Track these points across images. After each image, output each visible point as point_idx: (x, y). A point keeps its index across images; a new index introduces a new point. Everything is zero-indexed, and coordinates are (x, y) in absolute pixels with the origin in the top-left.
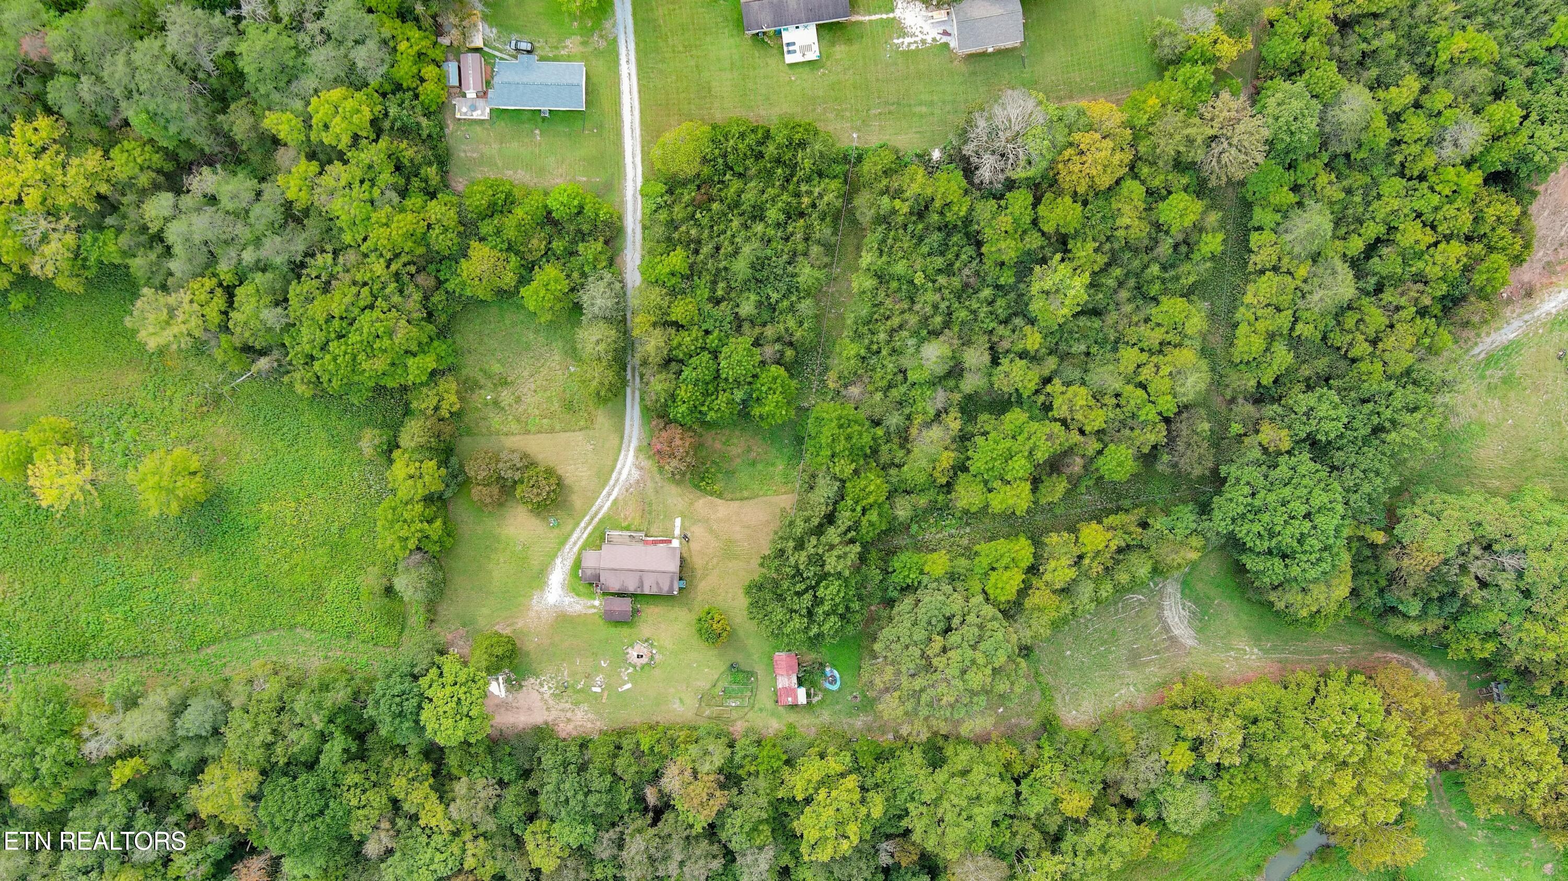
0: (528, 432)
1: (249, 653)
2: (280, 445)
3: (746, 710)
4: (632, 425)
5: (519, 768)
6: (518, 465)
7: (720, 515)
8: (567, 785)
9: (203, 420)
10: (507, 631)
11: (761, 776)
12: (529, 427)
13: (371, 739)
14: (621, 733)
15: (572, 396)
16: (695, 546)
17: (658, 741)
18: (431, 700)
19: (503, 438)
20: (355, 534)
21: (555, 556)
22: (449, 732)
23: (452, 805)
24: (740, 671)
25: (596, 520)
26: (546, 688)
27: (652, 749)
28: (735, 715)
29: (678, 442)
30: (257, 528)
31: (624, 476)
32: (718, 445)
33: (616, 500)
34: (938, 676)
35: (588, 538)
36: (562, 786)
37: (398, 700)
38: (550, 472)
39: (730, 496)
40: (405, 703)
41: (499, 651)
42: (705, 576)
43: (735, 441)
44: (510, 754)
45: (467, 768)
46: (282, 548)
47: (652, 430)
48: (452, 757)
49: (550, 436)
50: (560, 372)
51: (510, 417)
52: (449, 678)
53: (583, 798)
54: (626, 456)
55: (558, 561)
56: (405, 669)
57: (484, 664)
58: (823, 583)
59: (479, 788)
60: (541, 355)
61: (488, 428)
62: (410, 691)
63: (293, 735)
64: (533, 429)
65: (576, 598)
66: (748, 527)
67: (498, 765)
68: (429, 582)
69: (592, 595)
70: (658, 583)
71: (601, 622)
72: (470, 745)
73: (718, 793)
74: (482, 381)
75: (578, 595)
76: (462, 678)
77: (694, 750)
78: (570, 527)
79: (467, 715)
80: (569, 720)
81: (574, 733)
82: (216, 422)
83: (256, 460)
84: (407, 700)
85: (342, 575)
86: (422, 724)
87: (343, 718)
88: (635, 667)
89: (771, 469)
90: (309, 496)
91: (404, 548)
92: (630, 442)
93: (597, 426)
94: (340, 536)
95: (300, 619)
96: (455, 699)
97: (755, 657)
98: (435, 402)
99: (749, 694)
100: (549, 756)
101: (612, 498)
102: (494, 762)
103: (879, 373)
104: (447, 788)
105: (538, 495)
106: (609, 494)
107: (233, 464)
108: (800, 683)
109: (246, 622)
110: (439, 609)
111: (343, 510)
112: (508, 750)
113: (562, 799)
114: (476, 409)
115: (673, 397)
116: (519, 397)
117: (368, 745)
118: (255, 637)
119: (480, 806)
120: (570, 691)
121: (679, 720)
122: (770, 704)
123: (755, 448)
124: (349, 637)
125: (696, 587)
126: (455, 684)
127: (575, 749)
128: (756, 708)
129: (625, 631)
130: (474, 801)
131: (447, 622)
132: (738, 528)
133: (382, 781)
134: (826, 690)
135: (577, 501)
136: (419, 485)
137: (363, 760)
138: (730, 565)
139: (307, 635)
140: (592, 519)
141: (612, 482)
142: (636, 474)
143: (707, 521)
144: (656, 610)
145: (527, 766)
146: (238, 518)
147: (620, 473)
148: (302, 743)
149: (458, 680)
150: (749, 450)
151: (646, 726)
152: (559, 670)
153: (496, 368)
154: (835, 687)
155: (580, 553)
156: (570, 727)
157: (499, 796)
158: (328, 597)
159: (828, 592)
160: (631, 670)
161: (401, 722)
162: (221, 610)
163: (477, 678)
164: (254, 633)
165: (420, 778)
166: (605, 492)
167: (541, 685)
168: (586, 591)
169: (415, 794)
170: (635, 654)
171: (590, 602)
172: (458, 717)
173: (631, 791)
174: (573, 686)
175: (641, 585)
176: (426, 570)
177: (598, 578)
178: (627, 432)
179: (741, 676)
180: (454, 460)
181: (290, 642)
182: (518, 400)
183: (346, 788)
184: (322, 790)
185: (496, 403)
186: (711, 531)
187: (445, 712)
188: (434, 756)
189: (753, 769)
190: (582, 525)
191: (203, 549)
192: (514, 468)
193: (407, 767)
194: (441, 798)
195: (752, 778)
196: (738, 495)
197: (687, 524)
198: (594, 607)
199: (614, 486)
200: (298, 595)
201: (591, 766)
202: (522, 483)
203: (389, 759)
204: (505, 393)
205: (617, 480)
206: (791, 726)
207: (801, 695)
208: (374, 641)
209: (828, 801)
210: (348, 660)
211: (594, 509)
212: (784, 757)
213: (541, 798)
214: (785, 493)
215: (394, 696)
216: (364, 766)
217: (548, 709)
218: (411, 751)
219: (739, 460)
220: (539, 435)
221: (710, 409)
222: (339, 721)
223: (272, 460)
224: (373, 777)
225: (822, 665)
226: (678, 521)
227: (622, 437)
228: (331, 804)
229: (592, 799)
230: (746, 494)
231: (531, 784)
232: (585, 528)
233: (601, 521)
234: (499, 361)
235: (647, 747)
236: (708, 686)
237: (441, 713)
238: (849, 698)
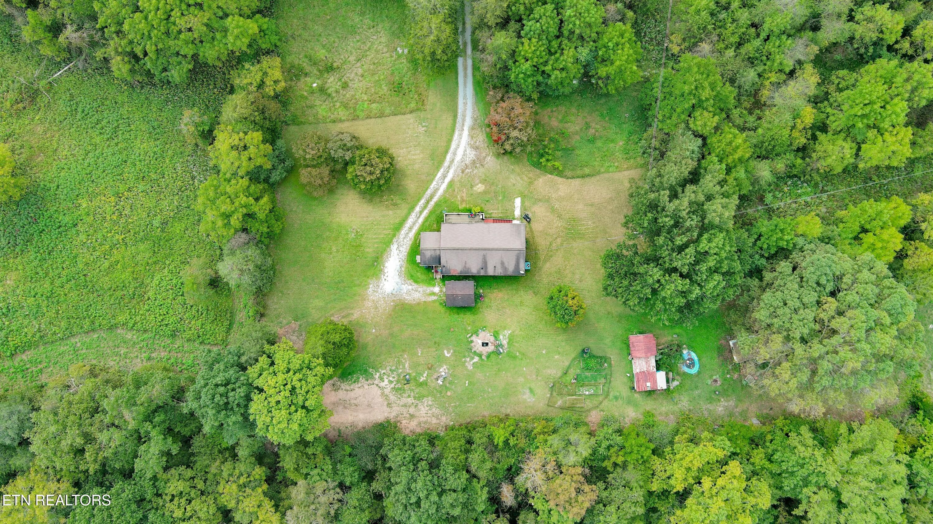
0: (356, 118)
1: (67, 358)
2: (98, 140)
3: (601, 398)
4: (465, 104)
5: (362, 469)
6: (349, 145)
7: (561, 193)
8: (420, 484)
9: (19, 118)
10: (345, 321)
11: (630, 467)
12: (358, 113)
13: (197, 442)
14: (471, 427)
15: (401, 78)
16: (536, 226)
17: (512, 434)
18: (261, 390)
19: (331, 126)
20: (178, 228)
21: (389, 243)
22: (282, 426)
23: (289, 513)
24: (592, 356)
25: (432, 203)
26: (386, 382)
27: (506, 442)
28: (589, 404)
29: (518, 110)
30: (75, 225)
31: (458, 158)
32: (554, 123)
33: (451, 182)
34: (836, 340)
35: (424, 223)
36: (413, 486)
37: (222, 389)
38: (382, 152)
39: (569, 174)
40: (231, 394)
41: (337, 338)
42: (548, 258)
43: (573, 118)
44: (350, 455)
45: (305, 471)
46: (101, 245)
47: (489, 104)
48: (287, 458)
49: (379, 120)
50: (387, 55)
51: (338, 104)
52: (281, 365)
53: (437, 499)
54: (461, 135)
55: (394, 247)
56: (232, 359)
57: (320, 350)
58: (706, 236)
59: (319, 492)
60: (367, 38)
61: (315, 115)
62: (237, 379)
63: (103, 437)
64: (362, 115)
65: (415, 286)
66: (592, 205)
67: (339, 466)
68: (257, 266)
69: (431, 281)
70: (502, 263)
71: (443, 310)
72: (306, 444)
73: (586, 488)
74: (307, 68)
75: (416, 282)
76: (296, 364)
77: (555, 441)
78: (405, 211)
79: (303, 407)
80: (412, 416)
81: (418, 430)
82: (33, 120)
83: (74, 155)
84: (233, 390)
85: (166, 270)
86: (251, 418)
87: (162, 417)
88: (480, 356)
89: (612, 145)
90: (129, 190)
91: (227, 225)
92: (464, 120)
93: (428, 107)
94: (163, 231)
95: (121, 318)
96: (289, 387)
97: (608, 341)
98: (258, 78)
99: (603, 380)
100: (396, 451)
101: (447, 180)
102: (334, 464)
103: (731, 27)
104: (283, 495)
105: (371, 173)
106: (444, 176)
107: (50, 161)
108: (658, 368)
109: (63, 324)
110: (269, 302)
111: (165, 203)
112: (348, 450)
113: (413, 500)
114: (302, 97)
115: (513, 54)
116: (346, 83)
117: (194, 449)
118: (73, 340)
119: (319, 513)
120: (412, 384)
121: (530, 412)
122: (625, 392)
123: (593, 125)
124: (174, 335)
125: (540, 269)
126: (288, 371)
127: (424, 443)
128: (611, 395)
129: (467, 318)
130: (313, 507)
131: (278, 316)
132: (581, 206)
133: (210, 490)
134: (685, 373)
135: (410, 185)
136: (244, 158)
137: (188, 466)
138: (575, 244)
139: (129, 336)
140: (428, 202)
141: (446, 164)
142: (471, 155)
143: (548, 200)
144: (500, 295)
145: (370, 467)
146: (55, 216)
147: (455, 154)
148: (112, 445)
149: (291, 366)
150: (588, 126)
151: (496, 420)
152: (399, 362)
153: (322, 54)
154: (694, 371)
155: (418, 235)
156: (413, 424)
157: (340, 501)
158: (151, 294)
159: (713, 245)
160: (476, 359)
161: (228, 417)
162: (38, 314)
163: (312, 365)
164: (72, 335)
165: (253, 484)
166: (439, 175)
167: (382, 379)
168: (423, 277)
169: (247, 502)
170: (480, 342)
171: (429, 289)
172: (293, 408)
173: (486, 489)
174: (415, 379)
175: (485, 266)
176: (253, 252)
177: (438, 260)
178: (460, 111)
179: (592, 363)
180: (280, 143)
181: (111, 344)
182: (345, 86)
183: (168, 498)
184: (141, 501)
185: (322, 90)
186: (553, 210)
187: (278, 402)
188: (267, 460)
189: (620, 460)
190: (418, 209)
191: (18, 249)
192: (344, 147)
193: (237, 471)
194: (277, 506)
195: (619, 470)
196: (579, 172)
197: (527, 204)
198: (434, 294)
199: (449, 167)
200: (119, 293)
201: (444, 461)
202: (353, 163)
203: (218, 463)
204: (332, 79)
205: (452, 161)
206: (648, 414)
207: (661, 378)
208: (202, 340)
209: (715, 490)
210: (172, 360)
211: (429, 192)
212: (652, 446)
213: (387, 502)
214: (628, 169)
215: (217, 385)
216: (189, 473)
217: (389, 405)
218: (242, 452)
219: (578, 137)
220: (368, 121)
221: (554, 69)
222: (157, 419)
223: (90, 155)
224: (200, 485)
225: (679, 347)
226: (518, 202)
227: (455, 116)
228: (150, 516)
229: (448, 499)
230: (587, 171)
231: (376, 486)
232: (421, 212)
233: (437, 204)
234: (324, 47)
235: (502, 439)
236: (559, 374)
237: (273, 404)
238: (709, 382)
